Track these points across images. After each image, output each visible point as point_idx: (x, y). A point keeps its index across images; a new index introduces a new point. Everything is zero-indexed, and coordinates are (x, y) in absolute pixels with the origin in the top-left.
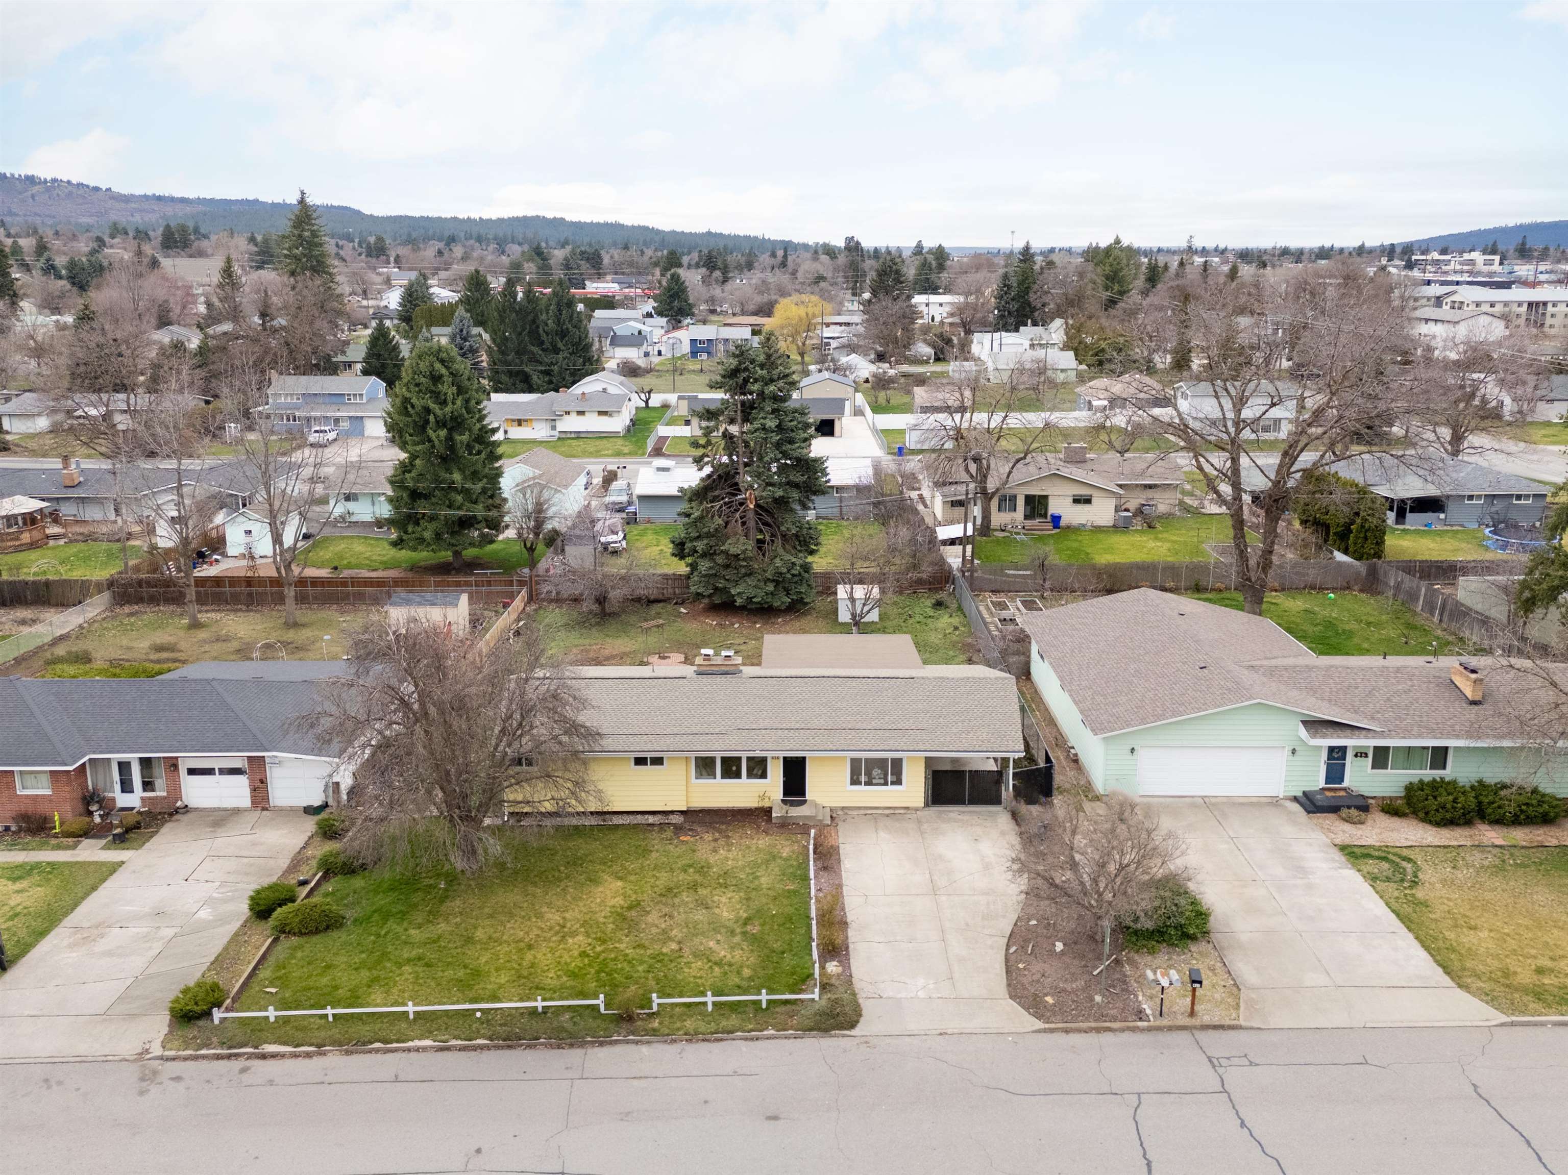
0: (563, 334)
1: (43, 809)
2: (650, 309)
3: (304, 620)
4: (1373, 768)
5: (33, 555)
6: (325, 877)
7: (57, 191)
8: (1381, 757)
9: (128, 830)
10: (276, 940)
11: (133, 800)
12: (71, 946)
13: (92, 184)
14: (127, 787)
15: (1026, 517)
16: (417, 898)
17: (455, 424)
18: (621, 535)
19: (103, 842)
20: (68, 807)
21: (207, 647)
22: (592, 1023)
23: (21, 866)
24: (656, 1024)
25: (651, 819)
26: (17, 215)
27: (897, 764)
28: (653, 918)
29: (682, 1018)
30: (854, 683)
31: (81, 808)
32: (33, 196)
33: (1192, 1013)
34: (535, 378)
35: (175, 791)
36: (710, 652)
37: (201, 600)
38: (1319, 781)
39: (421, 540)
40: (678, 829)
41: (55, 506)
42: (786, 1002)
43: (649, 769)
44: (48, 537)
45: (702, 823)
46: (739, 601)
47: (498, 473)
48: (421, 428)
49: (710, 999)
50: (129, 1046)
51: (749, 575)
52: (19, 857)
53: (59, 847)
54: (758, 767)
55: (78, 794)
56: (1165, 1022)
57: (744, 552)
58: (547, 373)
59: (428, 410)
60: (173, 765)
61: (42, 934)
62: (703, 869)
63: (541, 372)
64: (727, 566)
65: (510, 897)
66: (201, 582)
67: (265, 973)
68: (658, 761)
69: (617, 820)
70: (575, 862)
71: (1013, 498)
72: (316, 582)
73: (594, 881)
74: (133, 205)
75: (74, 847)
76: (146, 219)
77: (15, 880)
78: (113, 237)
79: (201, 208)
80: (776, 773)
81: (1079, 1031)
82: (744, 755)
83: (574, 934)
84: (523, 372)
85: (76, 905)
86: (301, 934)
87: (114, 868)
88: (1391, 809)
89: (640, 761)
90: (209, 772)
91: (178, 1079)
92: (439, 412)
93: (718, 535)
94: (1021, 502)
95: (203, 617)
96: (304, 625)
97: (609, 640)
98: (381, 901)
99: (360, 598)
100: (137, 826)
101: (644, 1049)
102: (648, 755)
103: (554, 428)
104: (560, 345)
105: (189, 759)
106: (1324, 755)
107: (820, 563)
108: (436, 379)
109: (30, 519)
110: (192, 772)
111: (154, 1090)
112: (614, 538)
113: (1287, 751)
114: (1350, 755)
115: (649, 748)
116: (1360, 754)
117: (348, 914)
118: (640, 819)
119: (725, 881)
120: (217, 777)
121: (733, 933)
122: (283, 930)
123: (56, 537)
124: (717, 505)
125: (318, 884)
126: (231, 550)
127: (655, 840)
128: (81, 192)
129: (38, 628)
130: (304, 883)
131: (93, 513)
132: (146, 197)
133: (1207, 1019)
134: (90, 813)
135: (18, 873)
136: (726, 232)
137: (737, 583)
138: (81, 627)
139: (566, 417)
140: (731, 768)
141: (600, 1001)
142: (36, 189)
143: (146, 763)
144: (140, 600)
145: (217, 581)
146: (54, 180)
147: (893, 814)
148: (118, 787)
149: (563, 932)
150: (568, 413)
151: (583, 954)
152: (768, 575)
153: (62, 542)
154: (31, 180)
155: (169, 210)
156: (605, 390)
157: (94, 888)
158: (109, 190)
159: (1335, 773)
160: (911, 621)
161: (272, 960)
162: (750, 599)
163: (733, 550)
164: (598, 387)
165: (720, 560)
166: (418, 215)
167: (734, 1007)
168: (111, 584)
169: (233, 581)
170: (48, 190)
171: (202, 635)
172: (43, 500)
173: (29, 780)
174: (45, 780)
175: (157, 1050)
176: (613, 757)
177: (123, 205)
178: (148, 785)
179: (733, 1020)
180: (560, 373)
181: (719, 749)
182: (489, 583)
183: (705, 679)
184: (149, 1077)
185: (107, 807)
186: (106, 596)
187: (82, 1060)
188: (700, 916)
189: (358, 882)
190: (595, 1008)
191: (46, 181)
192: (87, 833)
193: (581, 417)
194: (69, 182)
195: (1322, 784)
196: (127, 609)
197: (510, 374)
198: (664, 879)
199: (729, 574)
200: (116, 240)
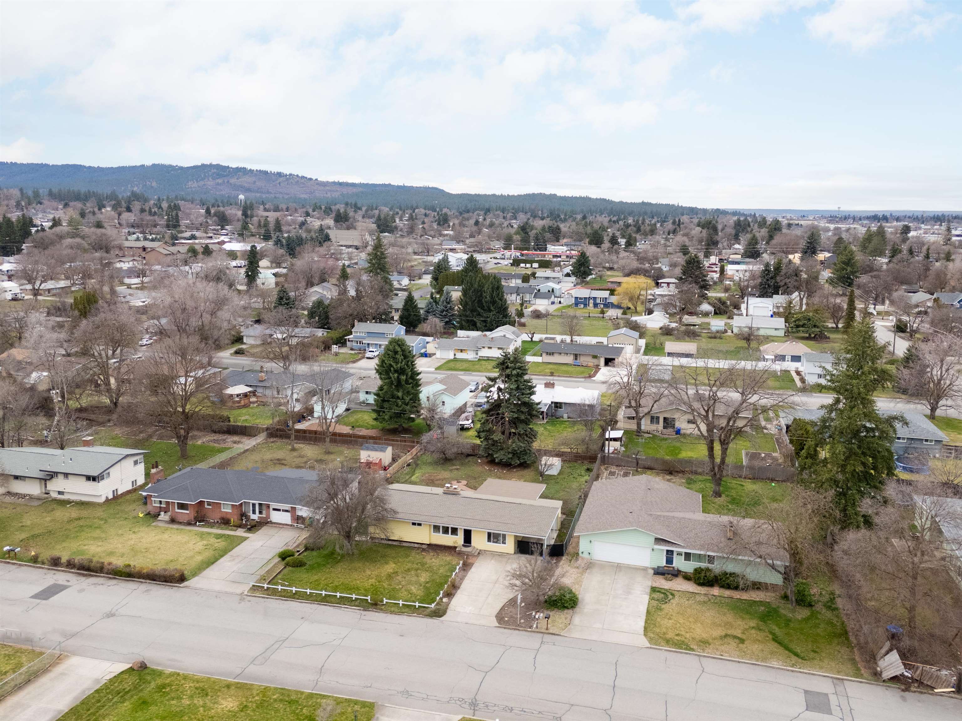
0: (494, 302)
1: (228, 516)
2: (569, 271)
3: (333, 451)
4: (685, 560)
5: (244, 411)
6: (306, 550)
7: (291, 180)
8: (688, 556)
9: (252, 527)
10: (285, 567)
11: (255, 517)
12: (229, 561)
13: (308, 177)
14: (254, 512)
15: (665, 427)
16: (330, 561)
17: (402, 371)
18: (470, 421)
19: (244, 530)
20: (236, 517)
21: (295, 460)
22: (365, 604)
23: (219, 535)
24: (383, 607)
25: (416, 545)
26: (271, 193)
27: (504, 536)
28: (399, 578)
29: (391, 607)
30: (497, 503)
31: (239, 518)
32: (280, 183)
33: (547, 629)
34: (478, 324)
35: (268, 516)
36: (449, 485)
37: (297, 438)
38: (663, 562)
39: (384, 419)
40: (424, 550)
41: (255, 389)
42: (424, 607)
43: (416, 527)
44: (251, 403)
45: (433, 549)
46: (497, 460)
47: (418, 392)
48: (387, 372)
49: (401, 602)
50: (239, 591)
51: (502, 449)
52: (219, 531)
53: (231, 530)
54: (454, 531)
55: (239, 513)
56: (537, 630)
57: (500, 439)
58: (485, 321)
59: (391, 366)
60: (268, 506)
61: (222, 556)
62: (423, 564)
63: (482, 321)
64: (493, 445)
65: (358, 565)
66: (298, 431)
67: (279, 576)
68: (420, 525)
69: (404, 544)
70: (384, 556)
71: (658, 418)
72: (341, 435)
73: (387, 563)
74: (327, 188)
75: (236, 530)
76: (333, 196)
77: (217, 538)
78: (314, 211)
79: (361, 189)
80: (461, 535)
81: (509, 629)
82: (450, 526)
83: (372, 578)
84: (474, 321)
85: (233, 549)
86: (292, 567)
87: (246, 539)
88: (687, 577)
89: (414, 524)
90: (279, 510)
91: (249, 601)
92: (395, 366)
93: (490, 431)
94: (661, 420)
95: (297, 446)
96: (332, 453)
97: (443, 472)
98: (319, 560)
99: (356, 443)
100: (255, 526)
101: (377, 614)
102: (417, 522)
103: (477, 354)
104: (492, 308)
105: (273, 505)
106: (665, 553)
107: (536, 445)
108: (396, 353)
109: (246, 395)
110: (274, 509)
111: (243, 603)
112: (466, 422)
113: (650, 550)
114: (675, 554)
115: (417, 520)
116: (679, 554)
117: (308, 563)
118: (412, 545)
119: (429, 569)
120: (281, 512)
121: (421, 585)
122: (287, 565)
123: (254, 403)
124: (493, 418)
125: (303, 552)
126: (316, 415)
127: (413, 553)
128: (303, 181)
129: (240, 446)
130: (298, 551)
131: (268, 392)
132: (334, 183)
133: (551, 631)
134: (242, 520)
135: (218, 536)
136: (654, 202)
137: (497, 452)
138: (254, 446)
139: (483, 349)
140: (446, 530)
141: (369, 598)
142: (281, 179)
143: (260, 505)
144: (276, 436)
145: (304, 431)
146: (291, 175)
147: (501, 555)
148: (251, 512)
149: (369, 577)
150: (484, 347)
151: (372, 585)
152: (510, 450)
153: (255, 405)
154: (279, 174)
155: (345, 190)
156: (504, 336)
157: (239, 544)
158: (317, 180)
159: (669, 561)
160: (571, 476)
161: (282, 573)
162: (501, 460)
163: (496, 439)
164: (502, 334)
165: (490, 442)
166: (473, 193)
167: (408, 606)
168: (267, 429)
169: (310, 432)
170: (287, 179)
171: (295, 454)
172: (251, 386)
173: (225, 507)
174: (230, 507)
175: (246, 593)
176: (402, 521)
177: (322, 188)
178: (260, 512)
179: (407, 610)
180: (491, 322)
181: (442, 523)
182: (405, 441)
183: (446, 496)
184: (242, 599)
185: (248, 518)
186: (265, 433)
187: (226, 593)
188: (414, 579)
189: (315, 553)
190: (367, 600)
191: (286, 175)
192: (240, 526)
193: (490, 350)
194: (297, 176)
195: (664, 564)
196: (272, 440)
197: (468, 321)
198: (409, 565)
199: (494, 448)
200: (315, 213)
